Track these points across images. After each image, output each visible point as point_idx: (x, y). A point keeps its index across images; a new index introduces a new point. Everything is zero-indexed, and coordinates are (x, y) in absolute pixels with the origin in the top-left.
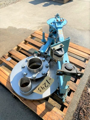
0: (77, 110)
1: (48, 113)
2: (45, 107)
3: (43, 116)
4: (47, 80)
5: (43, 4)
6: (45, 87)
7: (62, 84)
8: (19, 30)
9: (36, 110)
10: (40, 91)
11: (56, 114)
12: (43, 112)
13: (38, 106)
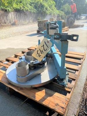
0: (82, 102)
1: (49, 98)
2: (45, 94)
3: (44, 101)
4: (45, 42)
5: (38, 36)
6: (43, 51)
7: (60, 65)
8: (16, 49)
9: (35, 97)
10: (39, 56)
11: (58, 99)
12: (43, 98)
13: (36, 93)
